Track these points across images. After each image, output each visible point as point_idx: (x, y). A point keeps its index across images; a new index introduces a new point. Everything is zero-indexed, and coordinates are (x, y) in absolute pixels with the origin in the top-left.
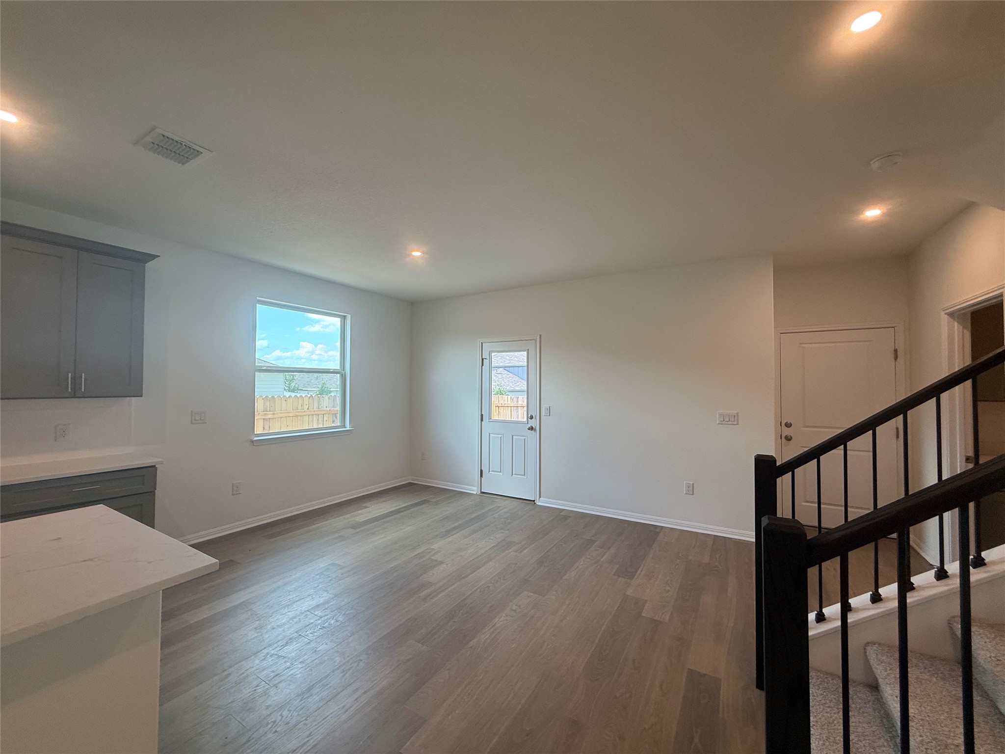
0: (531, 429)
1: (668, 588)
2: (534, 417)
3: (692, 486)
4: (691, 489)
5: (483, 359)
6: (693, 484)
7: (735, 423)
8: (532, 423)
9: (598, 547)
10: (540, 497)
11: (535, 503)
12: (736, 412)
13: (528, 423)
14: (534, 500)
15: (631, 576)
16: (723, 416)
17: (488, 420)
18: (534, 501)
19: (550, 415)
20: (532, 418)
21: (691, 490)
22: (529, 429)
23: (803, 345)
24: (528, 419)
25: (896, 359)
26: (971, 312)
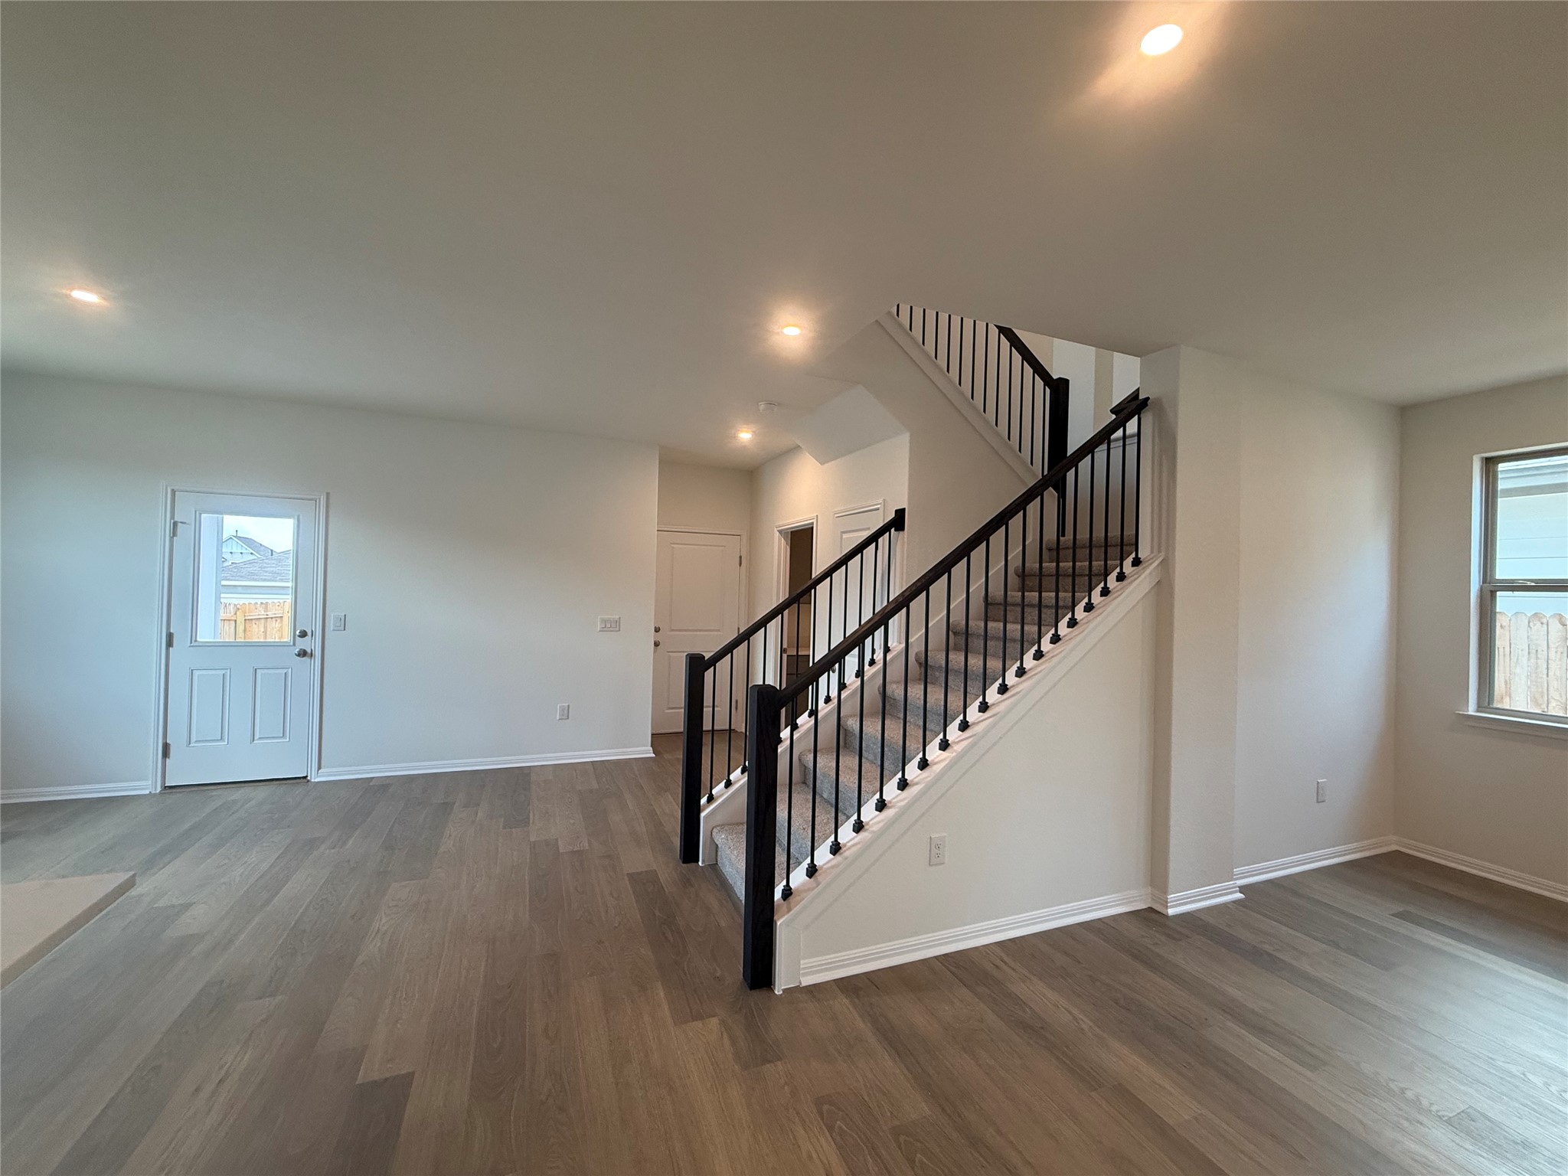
0: (303, 653)
1: (572, 821)
2: (309, 633)
3: (567, 708)
4: (566, 712)
5: (175, 524)
6: (569, 706)
7: (617, 629)
8: (304, 644)
9: (464, 807)
10: (319, 768)
11: (308, 781)
12: (617, 617)
13: (294, 644)
14: (305, 775)
15: (526, 822)
16: (604, 621)
17: (189, 645)
18: (305, 777)
19: (345, 630)
20: (303, 634)
21: (566, 714)
22: (299, 655)
23: (673, 545)
24: (294, 638)
25: (740, 565)
26: (791, 532)
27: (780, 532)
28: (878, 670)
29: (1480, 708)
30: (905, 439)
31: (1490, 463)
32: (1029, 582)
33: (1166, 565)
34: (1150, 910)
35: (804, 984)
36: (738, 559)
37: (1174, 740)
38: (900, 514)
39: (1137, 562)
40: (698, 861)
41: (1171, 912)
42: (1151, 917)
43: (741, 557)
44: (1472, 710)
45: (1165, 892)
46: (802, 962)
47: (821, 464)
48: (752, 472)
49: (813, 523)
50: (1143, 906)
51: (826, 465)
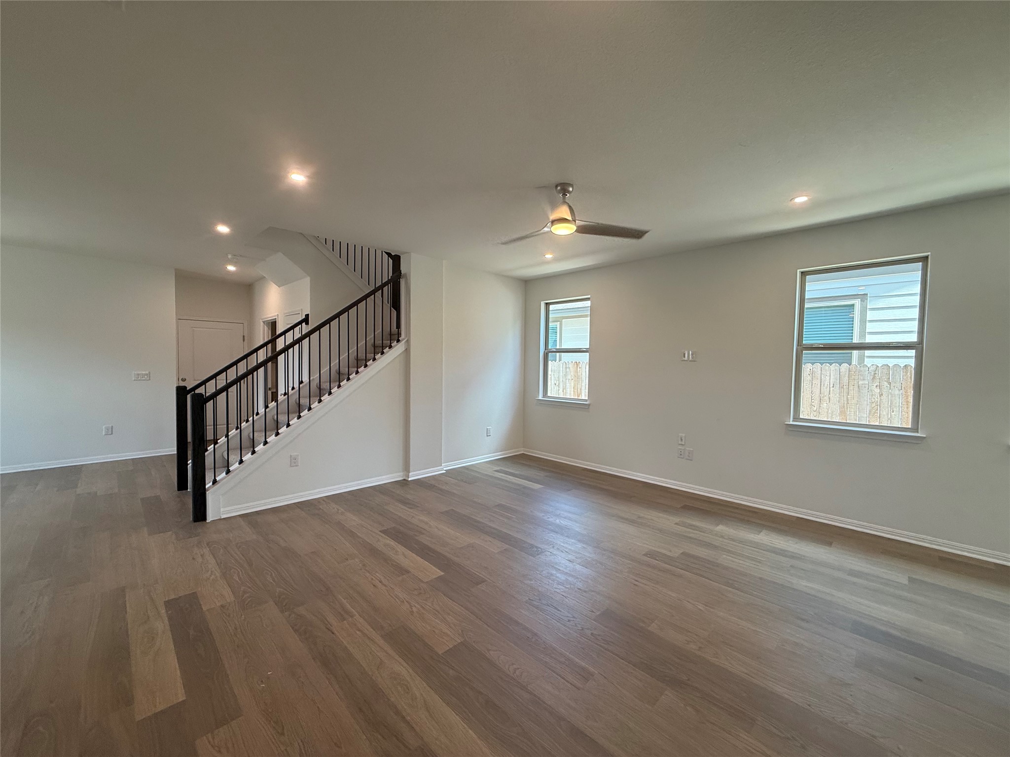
1: (109, 484)
3: (111, 428)
4: (110, 430)
7: (148, 379)
12: (147, 372)
15: (75, 487)
16: (137, 374)
21: (110, 432)
23: (193, 328)
25: (244, 340)
26: (272, 322)
27: (264, 322)
28: (296, 391)
29: (544, 396)
30: (307, 281)
31: (547, 305)
32: (377, 350)
33: (408, 342)
34: (404, 480)
35: (222, 518)
36: (242, 338)
37: (411, 409)
38: (307, 316)
39: (398, 341)
40: (188, 489)
41: (410, 479)
42: (404, 483)
43: (244, 336)
44: (540, 398)
45: (409, 472)
46: (222, 510)
47: (279, 287)
48: (250, 285)
49: (276, 319)
50: (402, 479)
51: (281, 288)
